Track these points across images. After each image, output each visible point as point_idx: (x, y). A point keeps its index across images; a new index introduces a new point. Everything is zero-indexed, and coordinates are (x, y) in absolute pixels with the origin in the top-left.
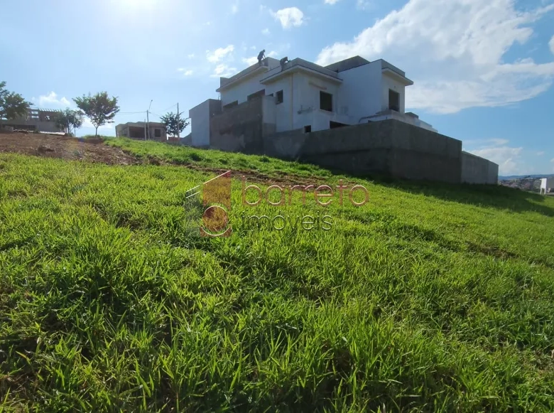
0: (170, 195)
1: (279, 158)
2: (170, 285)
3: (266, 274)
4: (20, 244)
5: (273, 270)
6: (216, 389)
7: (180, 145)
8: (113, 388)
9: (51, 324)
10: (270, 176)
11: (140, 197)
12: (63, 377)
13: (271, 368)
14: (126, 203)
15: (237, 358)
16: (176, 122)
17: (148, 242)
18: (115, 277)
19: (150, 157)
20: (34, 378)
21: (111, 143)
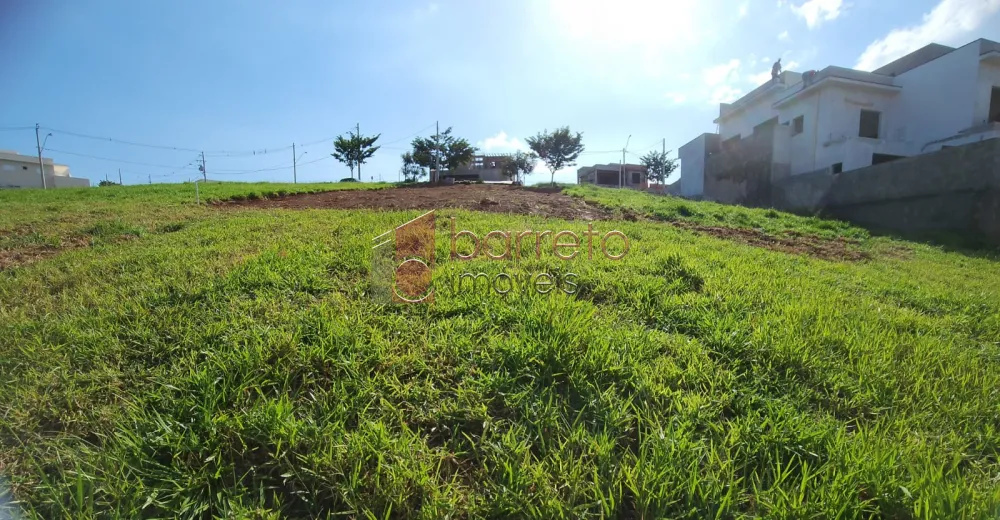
0: (649, 262)
1: (791, 212)
2: (641, 378)
3: (771, 374)
4: (465, 312)
5: (782, 369)
6: (695, 514)
7: (666, 195)
8: (566, 499)
9: (498, 409)
10: (778, 237)
11: (608, 263)
12: (511, 473)
13: (775, 501)
14: (590, 270)
15: (727, 480)
16: (661, 164)
17: (616, 320)
18: (572, 362)
19: (624, 211)
20: (480, 467)
21: (571, 192)
